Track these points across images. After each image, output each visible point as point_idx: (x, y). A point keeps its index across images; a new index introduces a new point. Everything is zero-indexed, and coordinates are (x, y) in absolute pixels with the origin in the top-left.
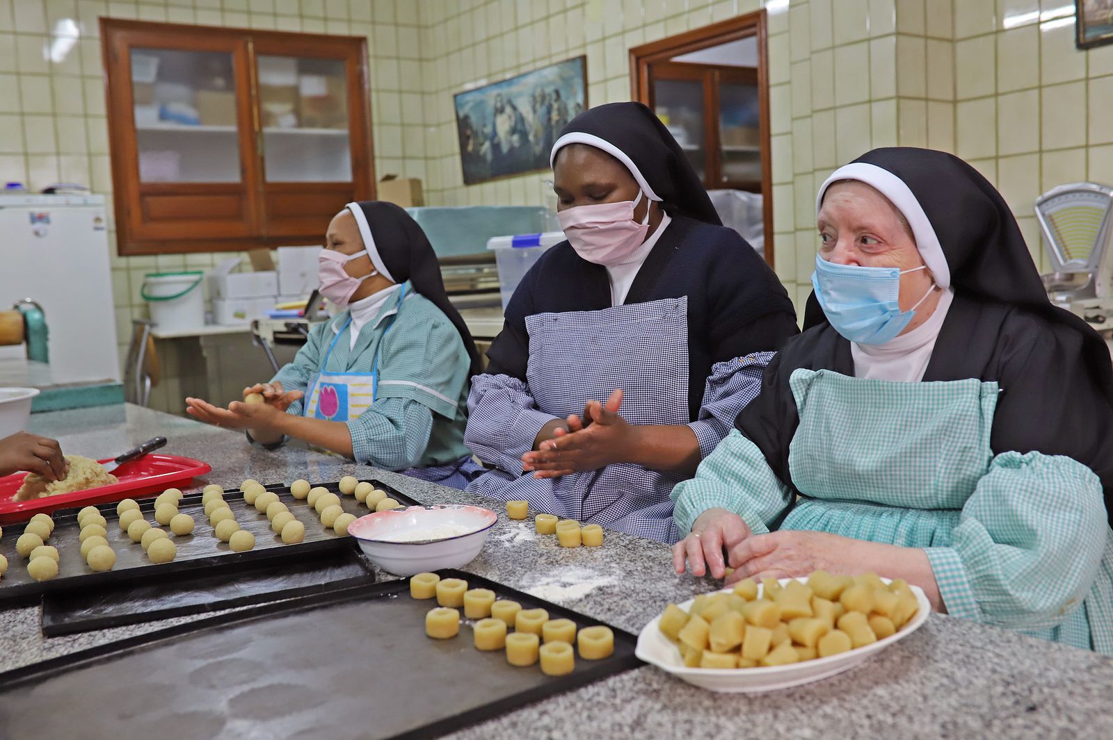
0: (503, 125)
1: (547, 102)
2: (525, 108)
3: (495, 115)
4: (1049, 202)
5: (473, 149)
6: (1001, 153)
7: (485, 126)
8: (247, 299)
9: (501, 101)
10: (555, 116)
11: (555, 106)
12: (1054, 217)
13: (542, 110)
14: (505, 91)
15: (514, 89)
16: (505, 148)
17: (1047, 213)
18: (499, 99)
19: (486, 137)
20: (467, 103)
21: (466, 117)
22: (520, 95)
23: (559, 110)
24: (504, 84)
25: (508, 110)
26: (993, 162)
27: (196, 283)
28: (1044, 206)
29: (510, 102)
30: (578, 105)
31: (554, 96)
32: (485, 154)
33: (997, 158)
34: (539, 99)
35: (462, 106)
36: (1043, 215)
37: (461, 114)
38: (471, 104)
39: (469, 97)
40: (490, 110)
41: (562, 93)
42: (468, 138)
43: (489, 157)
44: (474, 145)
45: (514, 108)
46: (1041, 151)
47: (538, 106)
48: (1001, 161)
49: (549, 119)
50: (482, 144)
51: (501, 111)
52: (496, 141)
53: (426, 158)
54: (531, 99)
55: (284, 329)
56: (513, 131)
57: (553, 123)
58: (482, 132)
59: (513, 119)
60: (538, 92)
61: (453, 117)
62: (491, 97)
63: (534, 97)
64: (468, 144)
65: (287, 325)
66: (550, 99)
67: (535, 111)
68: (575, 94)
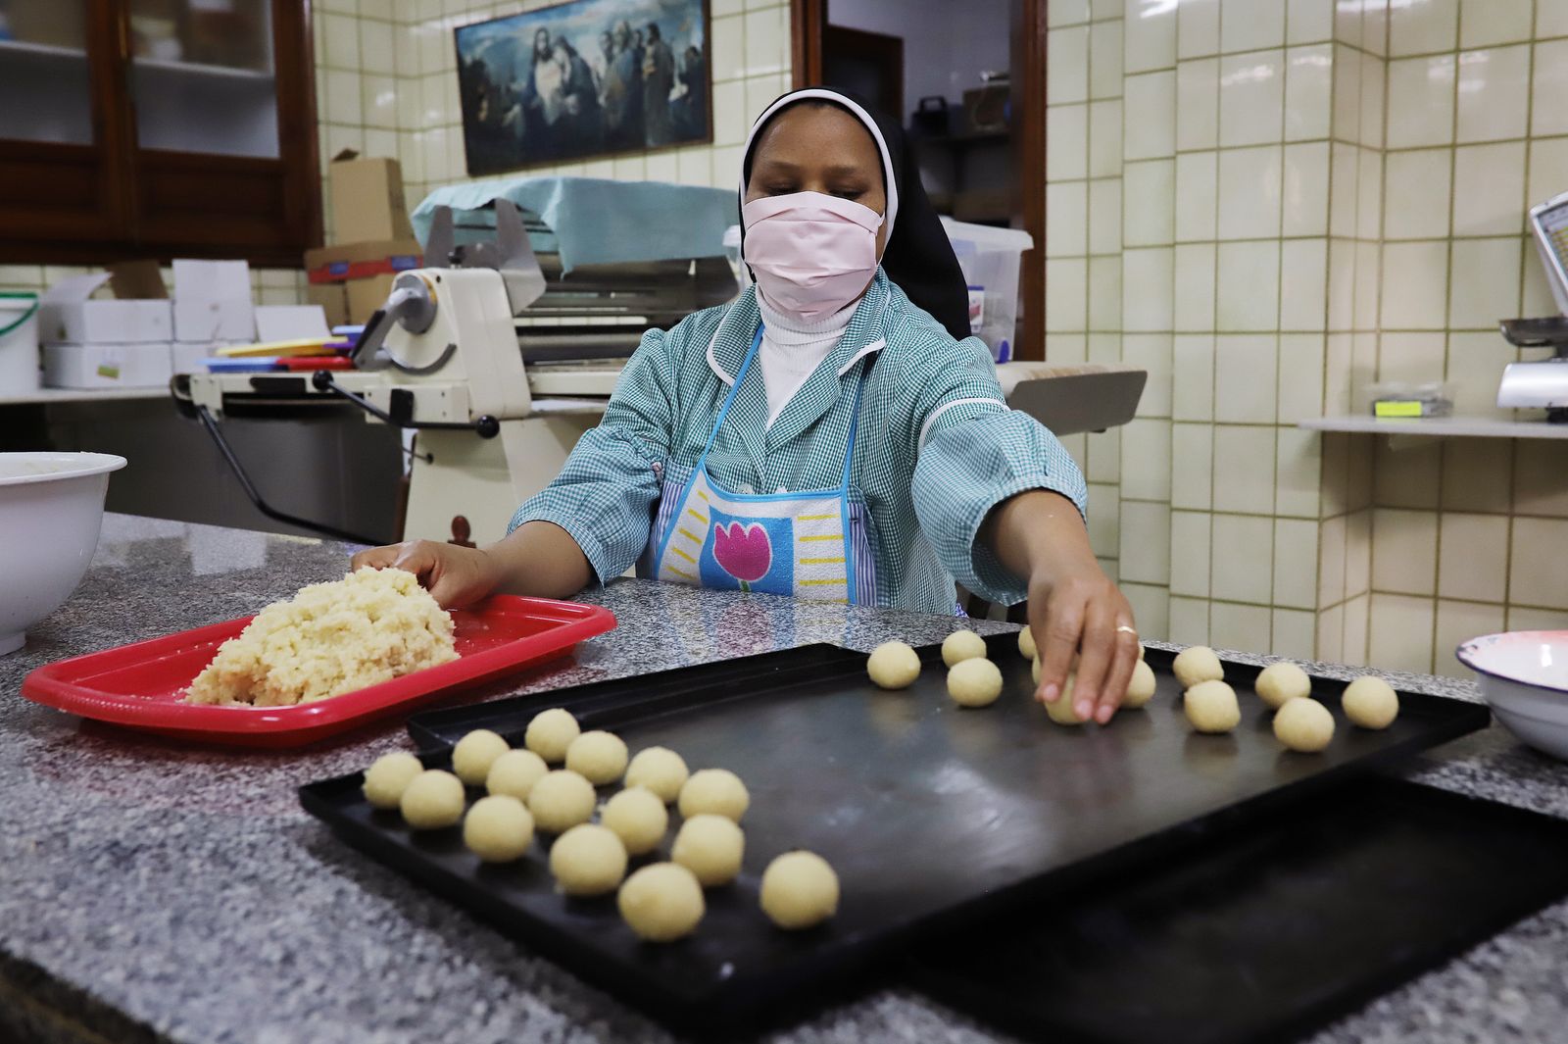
0: (548, 79)
1: (633, 45)
2: (592, 52)
3: (534, 63)
4: (1557, 212)
5: (488, 117)
6: (1460, 140)
7: (513, 79)
8: (121, 344)
9: (547, 40)
10: (648, 66)
11: (650, 50)
12: (1563, 235)
13: (622, 57)
14: (554, 23)
15: (572, 21)
16: (551, 116)
17: (1551, 228)
18: (542, 35)
19: (515, 98)
20: (480, 41)
21: (478, 65)
22: (583, 30)
23: (656, 57)
24: (552, 13)
25: (560, 54)
26: (1448, 152)
27: (28, 313)
28: (1547, 217)
29: (563, 42)
30: (694, 49)
31: (647, 35)
32: (512, 125)
33: (1454, 146)
34: (618, 39)
35: (470, 46)
36: (1546, 231)
37: (468, 59)
38: (487, 44)
39: (484, 33)
40: (524, 52)
41: (662, 29)
42: (481, 98)
43: (520, 130)
44: (490, 108)
45: (571, 52)
46: (1529, 138)
47: (616, 50)
48: (1460, 152)
49: (638, 71)
50: (508, 109)
51: (547, 55)
52: (534, 103)
53: (398, 130)
54: (604, 37)
55: (248, 389)
56: (567, 89)
57: (645, 77)
58: (508, 90)
59: (568, 68)
60: (618, 26)
61: (452, 63)
62: (527, 35)
63: (609, 36)
64: (479, 109)
65: (254, 382)
66: (641, 39)
67: (610, 58)
68: (688, 33)
